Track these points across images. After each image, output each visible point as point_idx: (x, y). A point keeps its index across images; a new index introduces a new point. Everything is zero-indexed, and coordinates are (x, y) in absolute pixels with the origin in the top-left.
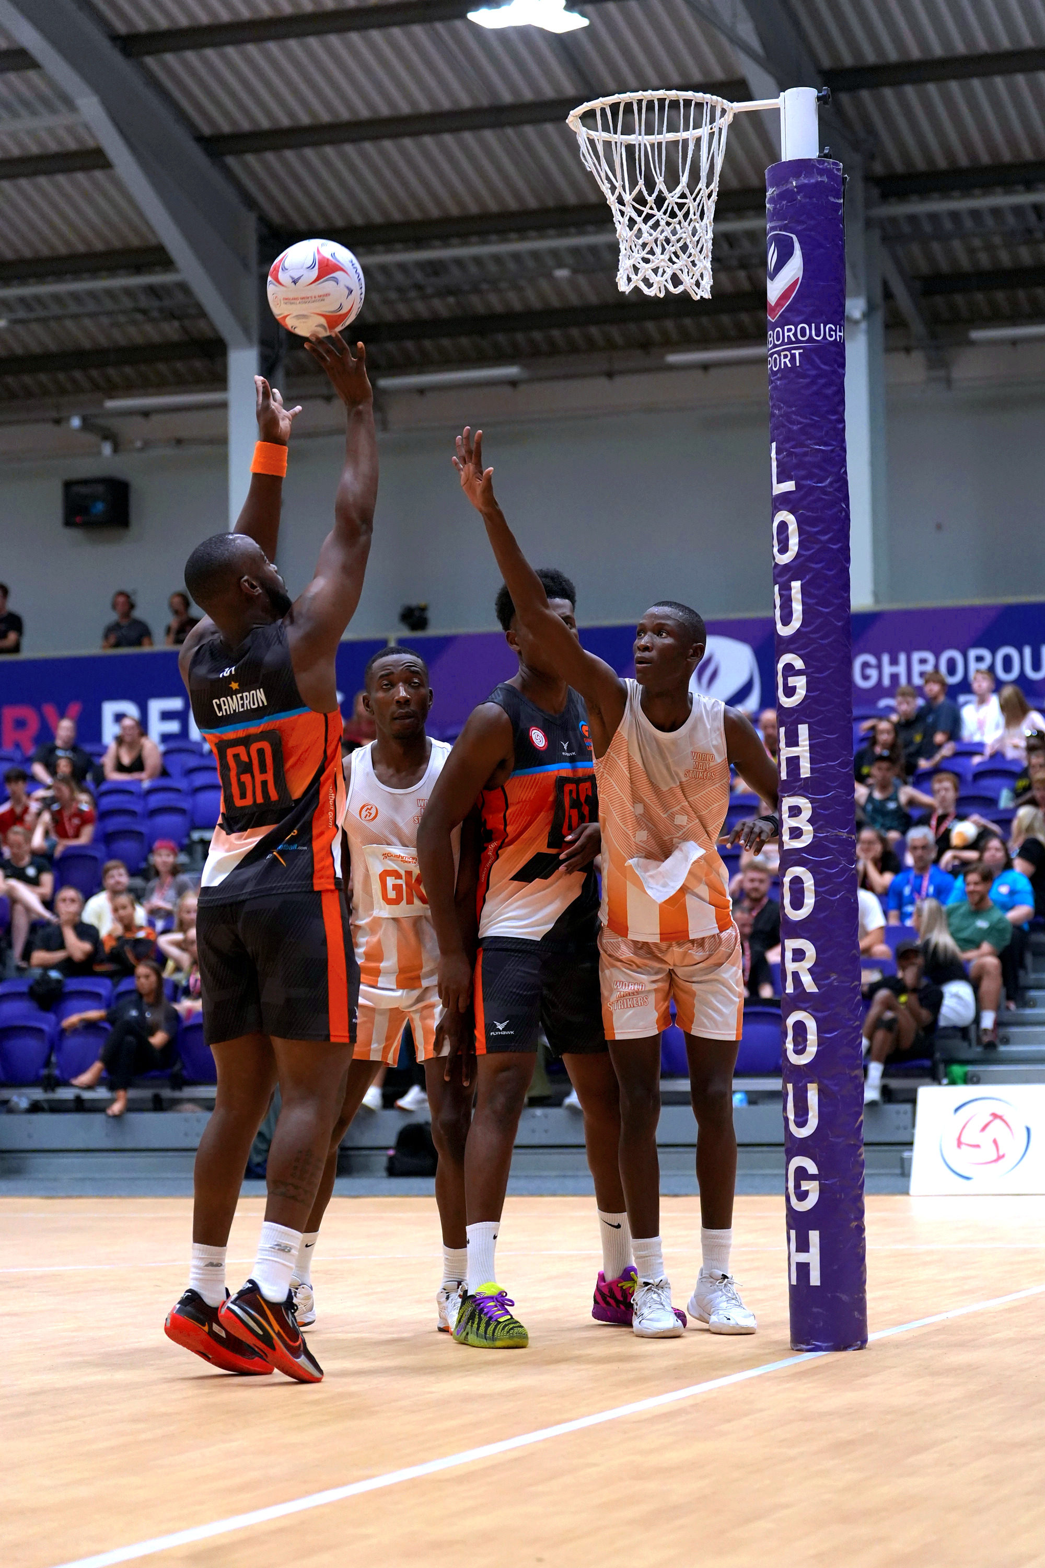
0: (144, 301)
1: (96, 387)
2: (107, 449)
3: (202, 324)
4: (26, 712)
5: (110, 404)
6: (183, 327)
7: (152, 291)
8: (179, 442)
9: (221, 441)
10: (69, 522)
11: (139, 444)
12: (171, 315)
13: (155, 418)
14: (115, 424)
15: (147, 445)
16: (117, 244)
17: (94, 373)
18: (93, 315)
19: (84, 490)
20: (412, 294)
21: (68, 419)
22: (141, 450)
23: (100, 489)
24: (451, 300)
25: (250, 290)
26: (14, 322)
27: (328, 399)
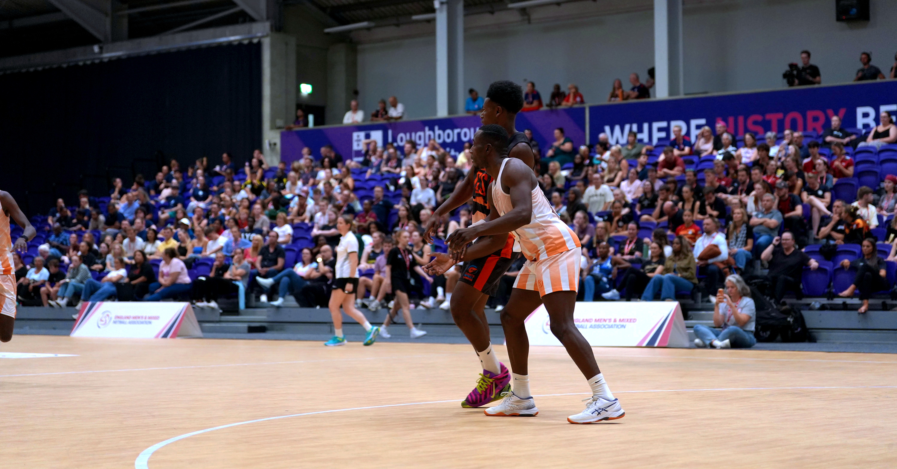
4: (818, 113)
10: (839, 19)
19: (846, 3)
23: (854, 1)
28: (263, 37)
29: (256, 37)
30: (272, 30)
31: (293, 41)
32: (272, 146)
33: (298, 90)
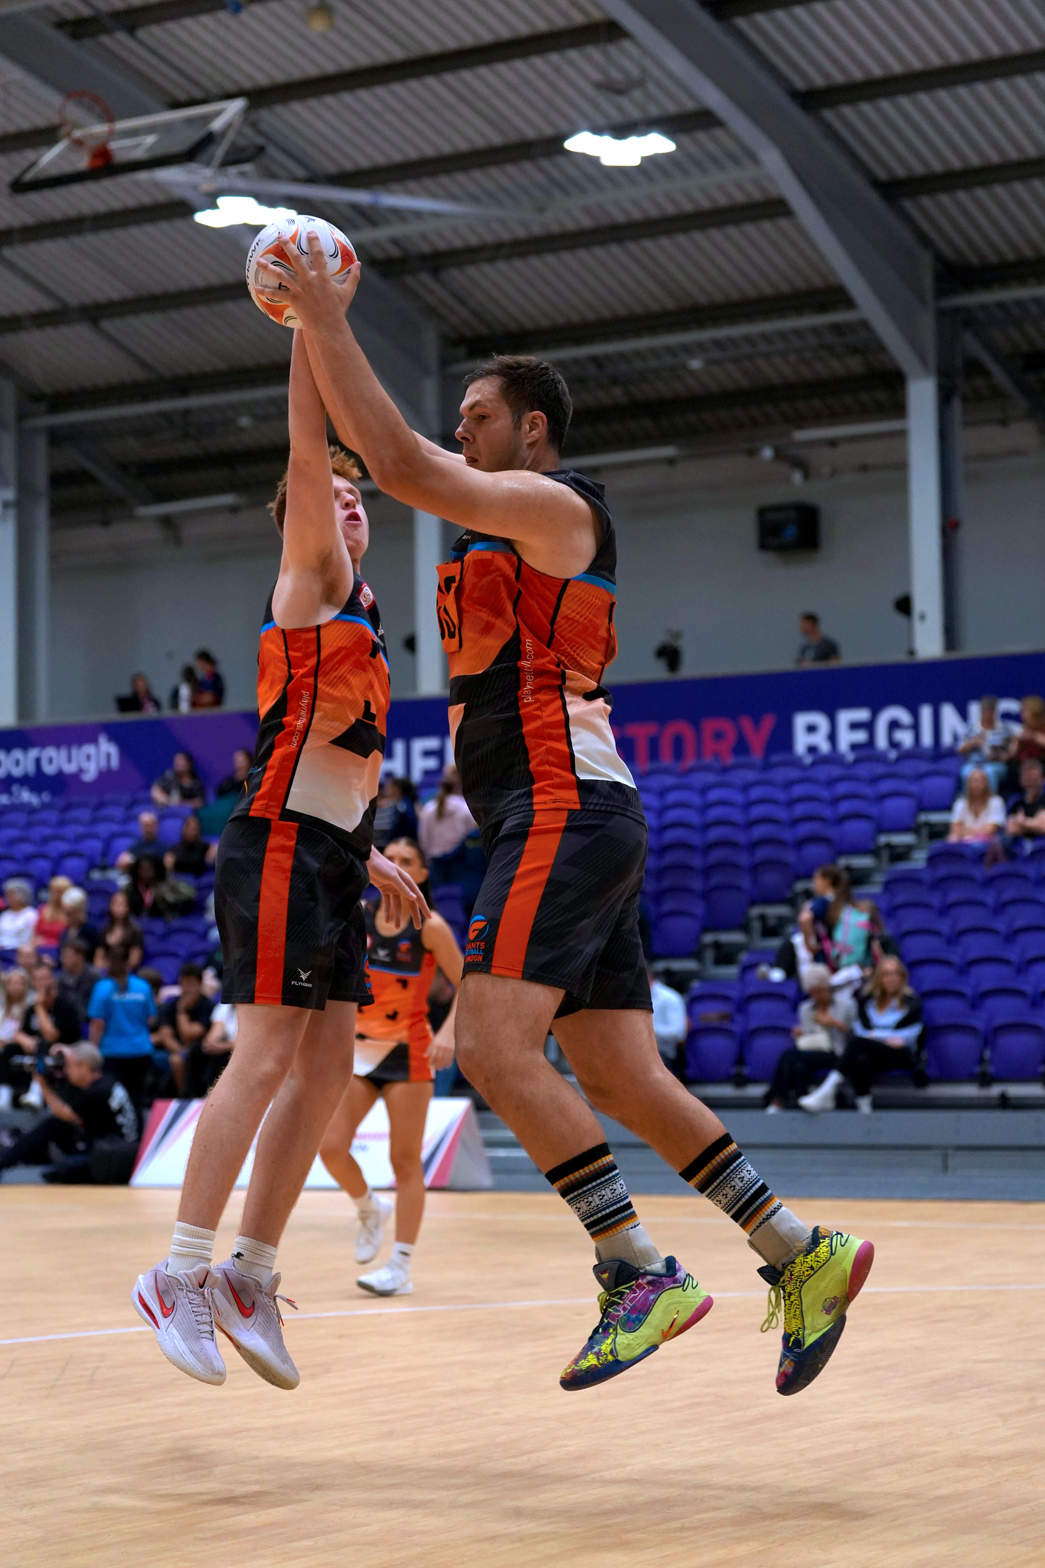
0: (829, 339)
1: (786, 419)
2: (797, 477)
3: (882, 355)
4: (724, 724)
5: (800, 435)
6: (866, 361)
7: (837, 329)
8: (865, 468)
9: (901, 466)
10: (763, 546)
11: (828, 472)
12: (854, 350)
13: (842, 447)
14: (803, 453)
15: (835, 472)
16: (802, 285)
17: (785, 406)
18: (782, 353)
19: (776, 516)
21: (761, 450)
22: (830, 476)
23: (792, 514)
25: (927, 322)
26: (709, 362)
27: (1004, 423)
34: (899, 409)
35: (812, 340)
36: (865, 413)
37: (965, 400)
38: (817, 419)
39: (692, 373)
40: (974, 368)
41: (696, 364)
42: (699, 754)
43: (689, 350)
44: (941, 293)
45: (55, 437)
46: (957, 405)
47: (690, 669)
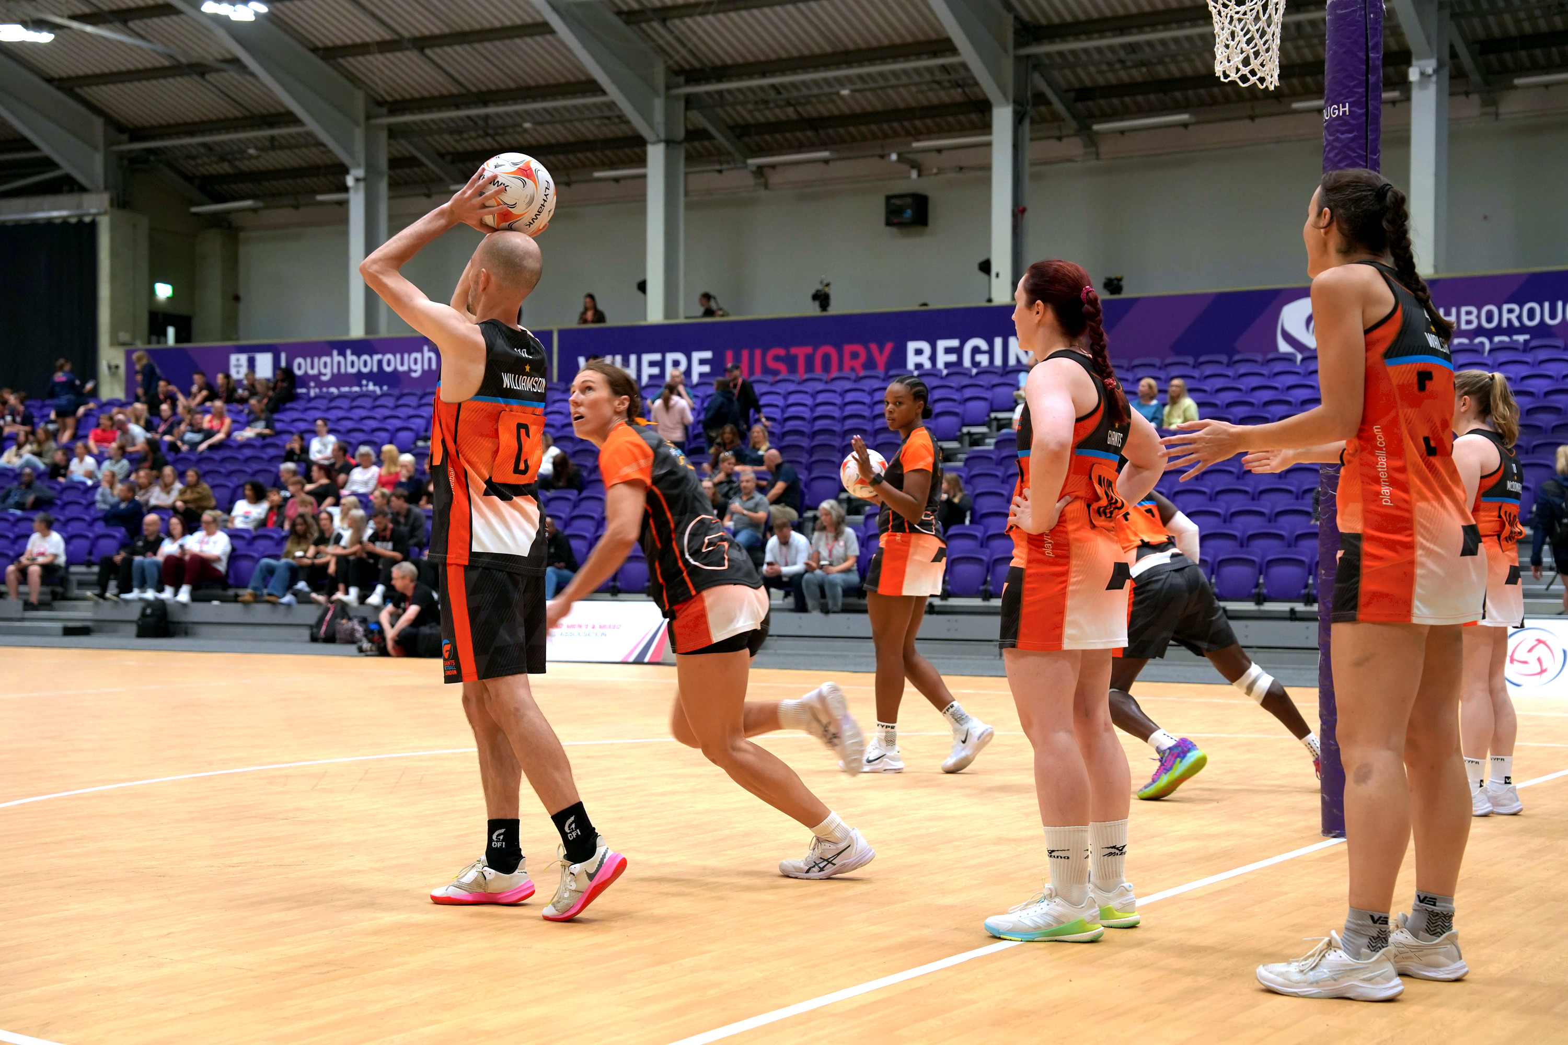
0: (939, 76)
1: (908, 133)
2: (914, 174)
3: (976, 89)
4: (858, 348)
5: (915, 145)
6: (964, 92)
7: (944, 68)
8: (961, 169)
9: (988, 168)
10: (889, 223)
11: (935, 171)
12: (958, 85)
13: (945, 153)
14: (918, 157)
15: (941, 171)
16: (921, 37)
17: (906, 124)
18: (905, 86)
19: (898, 202)
20: (1118, 66)
21: (889, 155)
22: (936, 174)
23: (909, 200)
24: (1144, 69)
25: (1008, 67)
26: (853, 91)
27: (1059, 139)
28: (99, 214)
29: (89, 214)
30: (112, 205)
31: (144, 222)
32: (113, 370)
33: (152, 292)
34: (986, 127)
35: (928, 77)
36: (962, 130)
37: (1033, 122)
38: (929, 133)
39: (843, 98)
40: (1040, 99)
41: (845, 92)
42: (841, 368)
43: (840, 82)
44: (1018, 45)
45: (393, 132)
46: (1027, 125)
47: (835, 309)
